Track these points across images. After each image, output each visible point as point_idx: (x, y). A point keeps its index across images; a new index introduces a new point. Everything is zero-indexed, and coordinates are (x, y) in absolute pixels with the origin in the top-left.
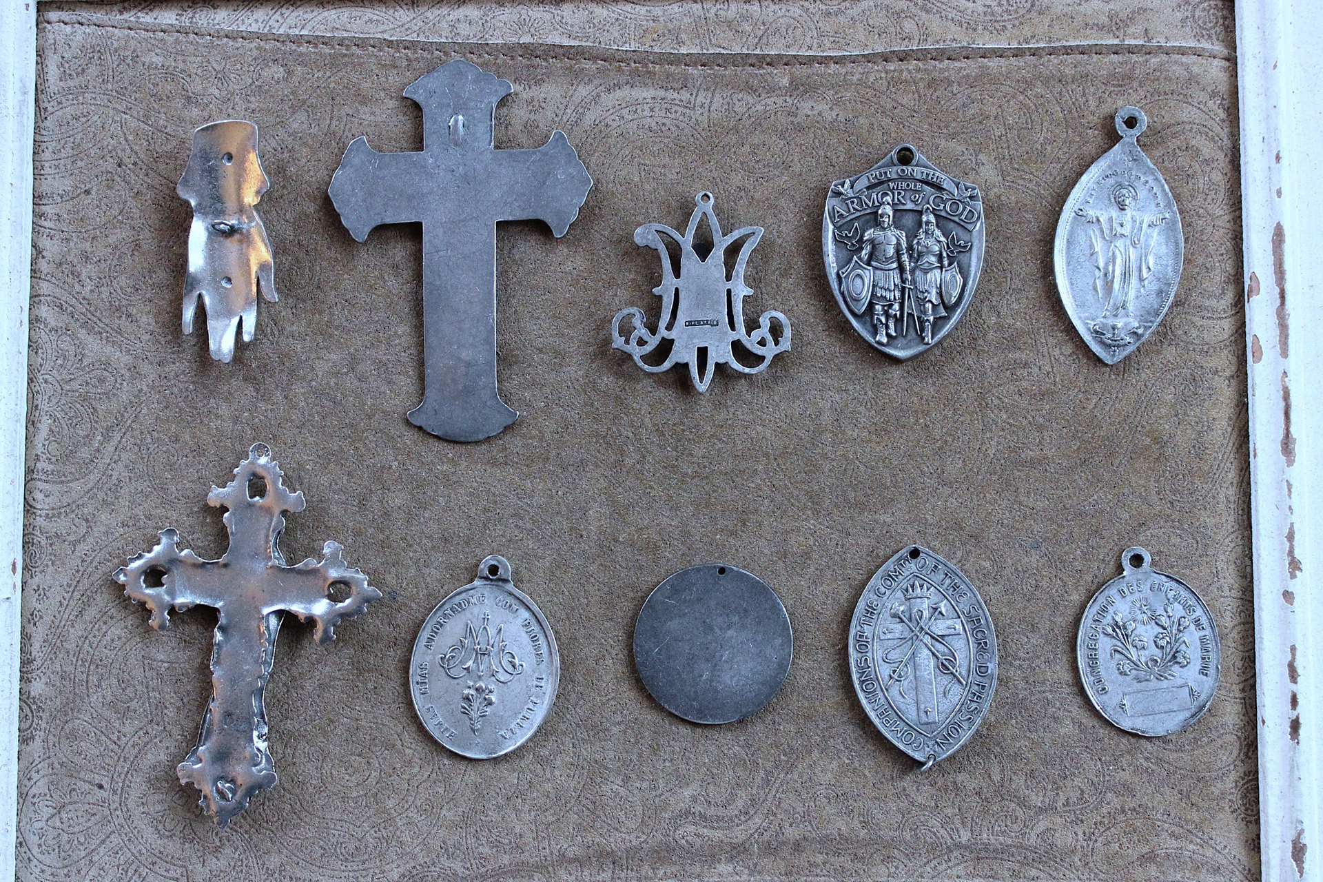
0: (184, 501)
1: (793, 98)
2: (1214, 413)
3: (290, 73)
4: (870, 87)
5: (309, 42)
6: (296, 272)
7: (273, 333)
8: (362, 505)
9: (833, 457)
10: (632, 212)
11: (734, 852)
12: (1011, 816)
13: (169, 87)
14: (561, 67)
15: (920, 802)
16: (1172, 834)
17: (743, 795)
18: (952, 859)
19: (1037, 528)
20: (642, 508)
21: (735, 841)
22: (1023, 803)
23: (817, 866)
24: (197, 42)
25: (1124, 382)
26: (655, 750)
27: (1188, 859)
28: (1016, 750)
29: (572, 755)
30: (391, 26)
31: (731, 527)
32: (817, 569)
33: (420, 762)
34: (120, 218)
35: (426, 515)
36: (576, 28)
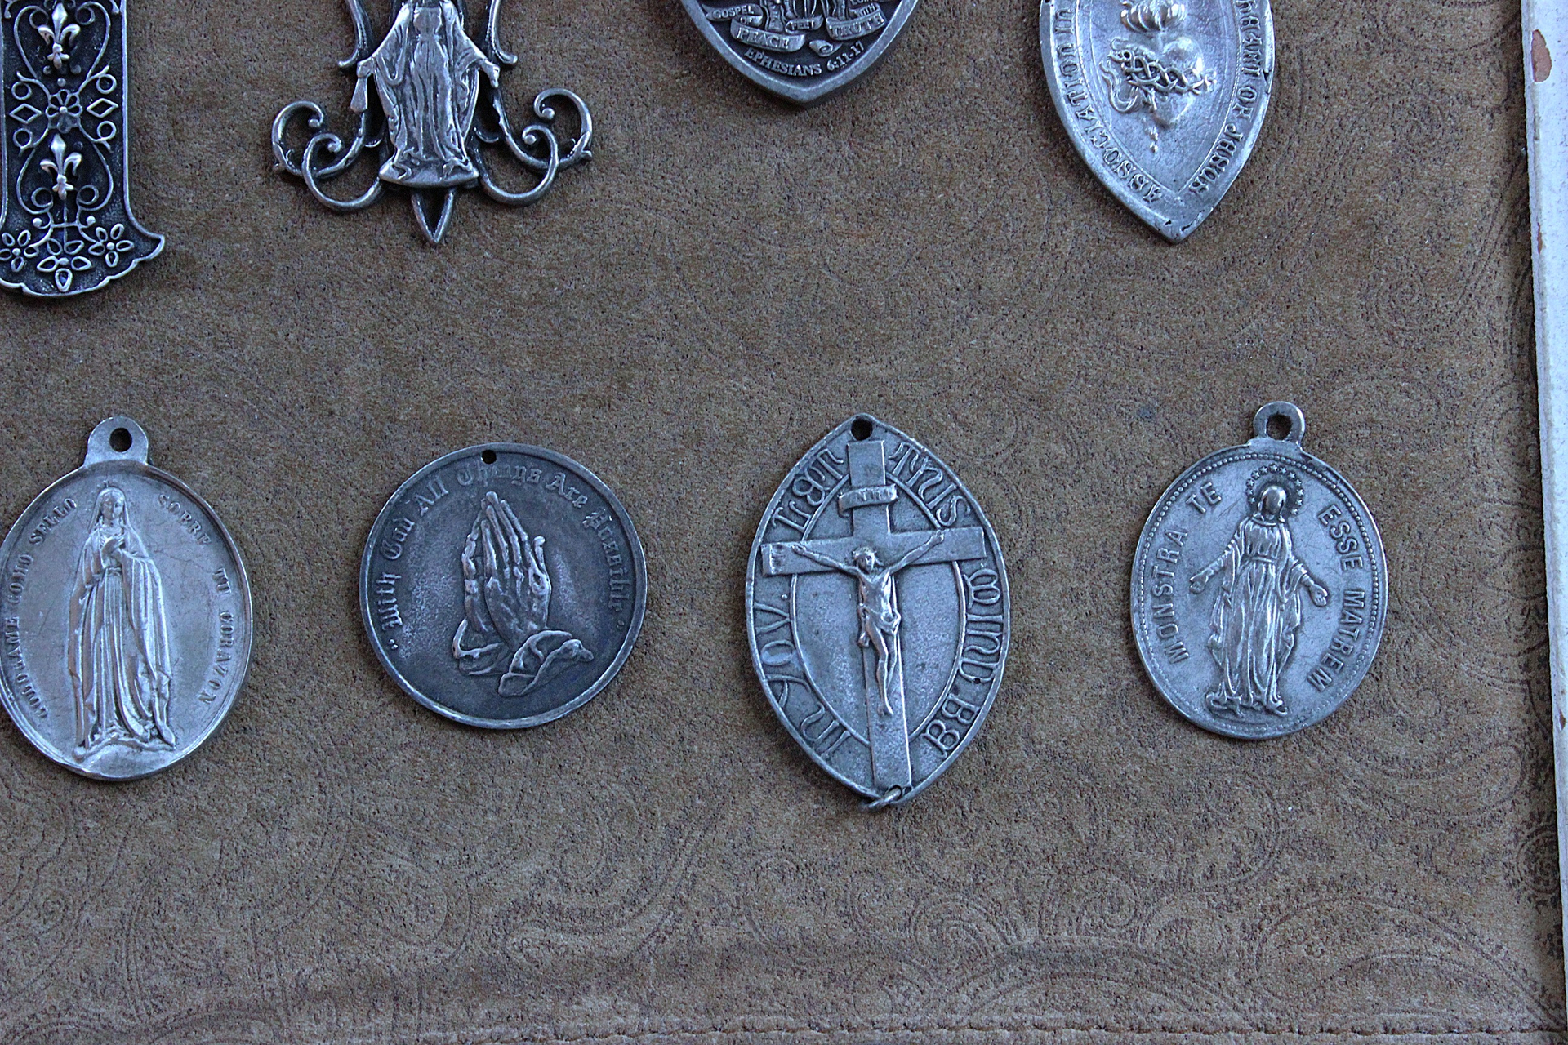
2: (1465, 173)
9: (782, 262)
11: (613, 974)
12: (1110, 898)
15: (946, 876)
16: (1402, 927)
17: (628, 870)
18: (1007, 977)
19: (1148, 383)
20: (438, 361)
21: (614, 953)
22: (1131, 874)
23: (763, 995)
25: (1303, 120)
26: (467, 793)
27: (1431, 971)
28: (1118, 780)
29: (318, 805)
31: (600, 391)
32: (756, 464)
33: (42, 825)
35: (51, 382)
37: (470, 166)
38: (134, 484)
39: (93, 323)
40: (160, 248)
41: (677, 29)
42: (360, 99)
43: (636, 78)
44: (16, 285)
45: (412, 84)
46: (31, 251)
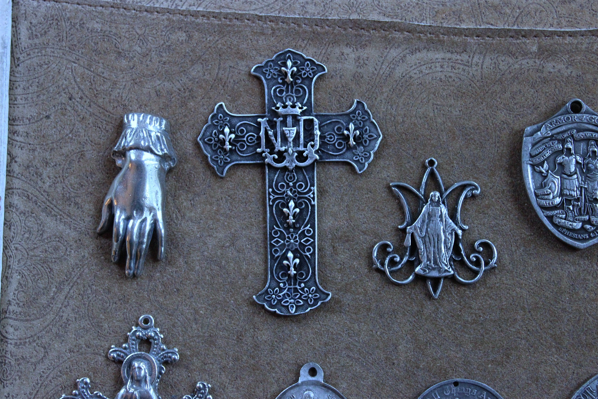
0: (113, 335)
1: (540, 60)
3: (190, 37)
4: (594, 53)
5: (204, 16)
6: (194, 175)
7: (177, 218)
8: (239, 339)
9: (570, 310)
10: (428, 137)
13: (105, 45)
14: (379, 36)
20: (436, 344)
24: (126, 15)
30: (260, 6)
31: (499, 359)
32: (559, 390)
34: (70, 135)
35: (284, 347)
36: (389, 9)
37: (451, 270)
38: (318, 389)
39: (302, 324)
40: (329, 297)
41: (529, 216)
42: (408, 242)
43: (513, 236)
44: (274, 310)
45: (429, 237)
46: (280, 296)
